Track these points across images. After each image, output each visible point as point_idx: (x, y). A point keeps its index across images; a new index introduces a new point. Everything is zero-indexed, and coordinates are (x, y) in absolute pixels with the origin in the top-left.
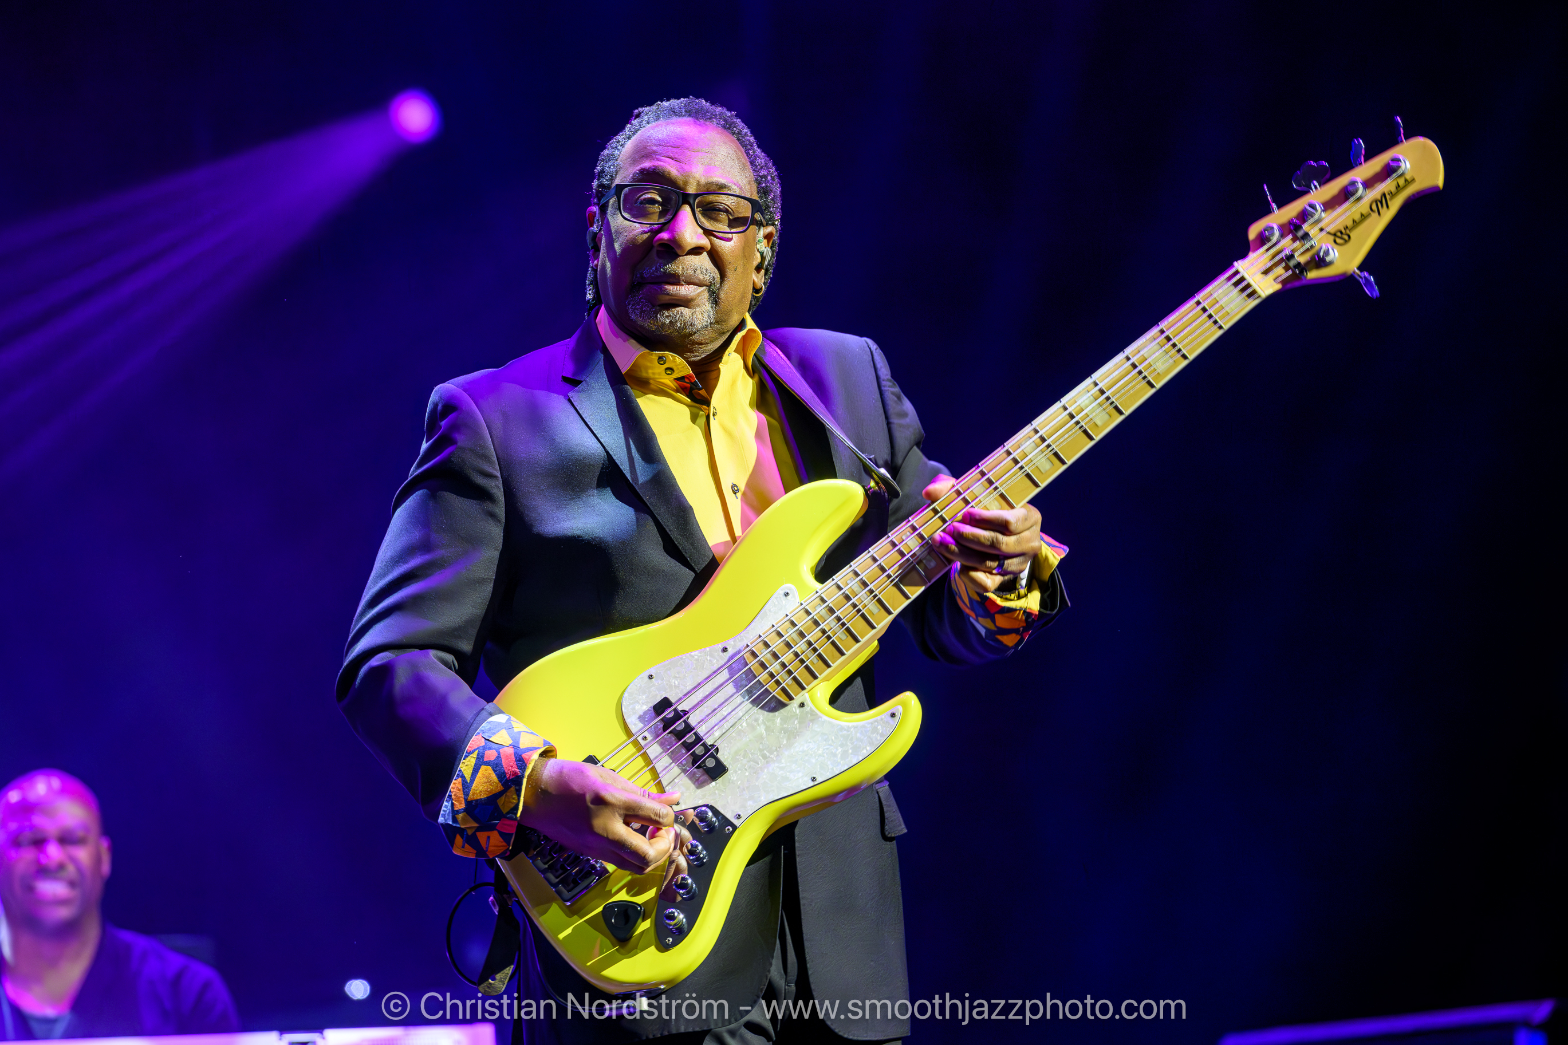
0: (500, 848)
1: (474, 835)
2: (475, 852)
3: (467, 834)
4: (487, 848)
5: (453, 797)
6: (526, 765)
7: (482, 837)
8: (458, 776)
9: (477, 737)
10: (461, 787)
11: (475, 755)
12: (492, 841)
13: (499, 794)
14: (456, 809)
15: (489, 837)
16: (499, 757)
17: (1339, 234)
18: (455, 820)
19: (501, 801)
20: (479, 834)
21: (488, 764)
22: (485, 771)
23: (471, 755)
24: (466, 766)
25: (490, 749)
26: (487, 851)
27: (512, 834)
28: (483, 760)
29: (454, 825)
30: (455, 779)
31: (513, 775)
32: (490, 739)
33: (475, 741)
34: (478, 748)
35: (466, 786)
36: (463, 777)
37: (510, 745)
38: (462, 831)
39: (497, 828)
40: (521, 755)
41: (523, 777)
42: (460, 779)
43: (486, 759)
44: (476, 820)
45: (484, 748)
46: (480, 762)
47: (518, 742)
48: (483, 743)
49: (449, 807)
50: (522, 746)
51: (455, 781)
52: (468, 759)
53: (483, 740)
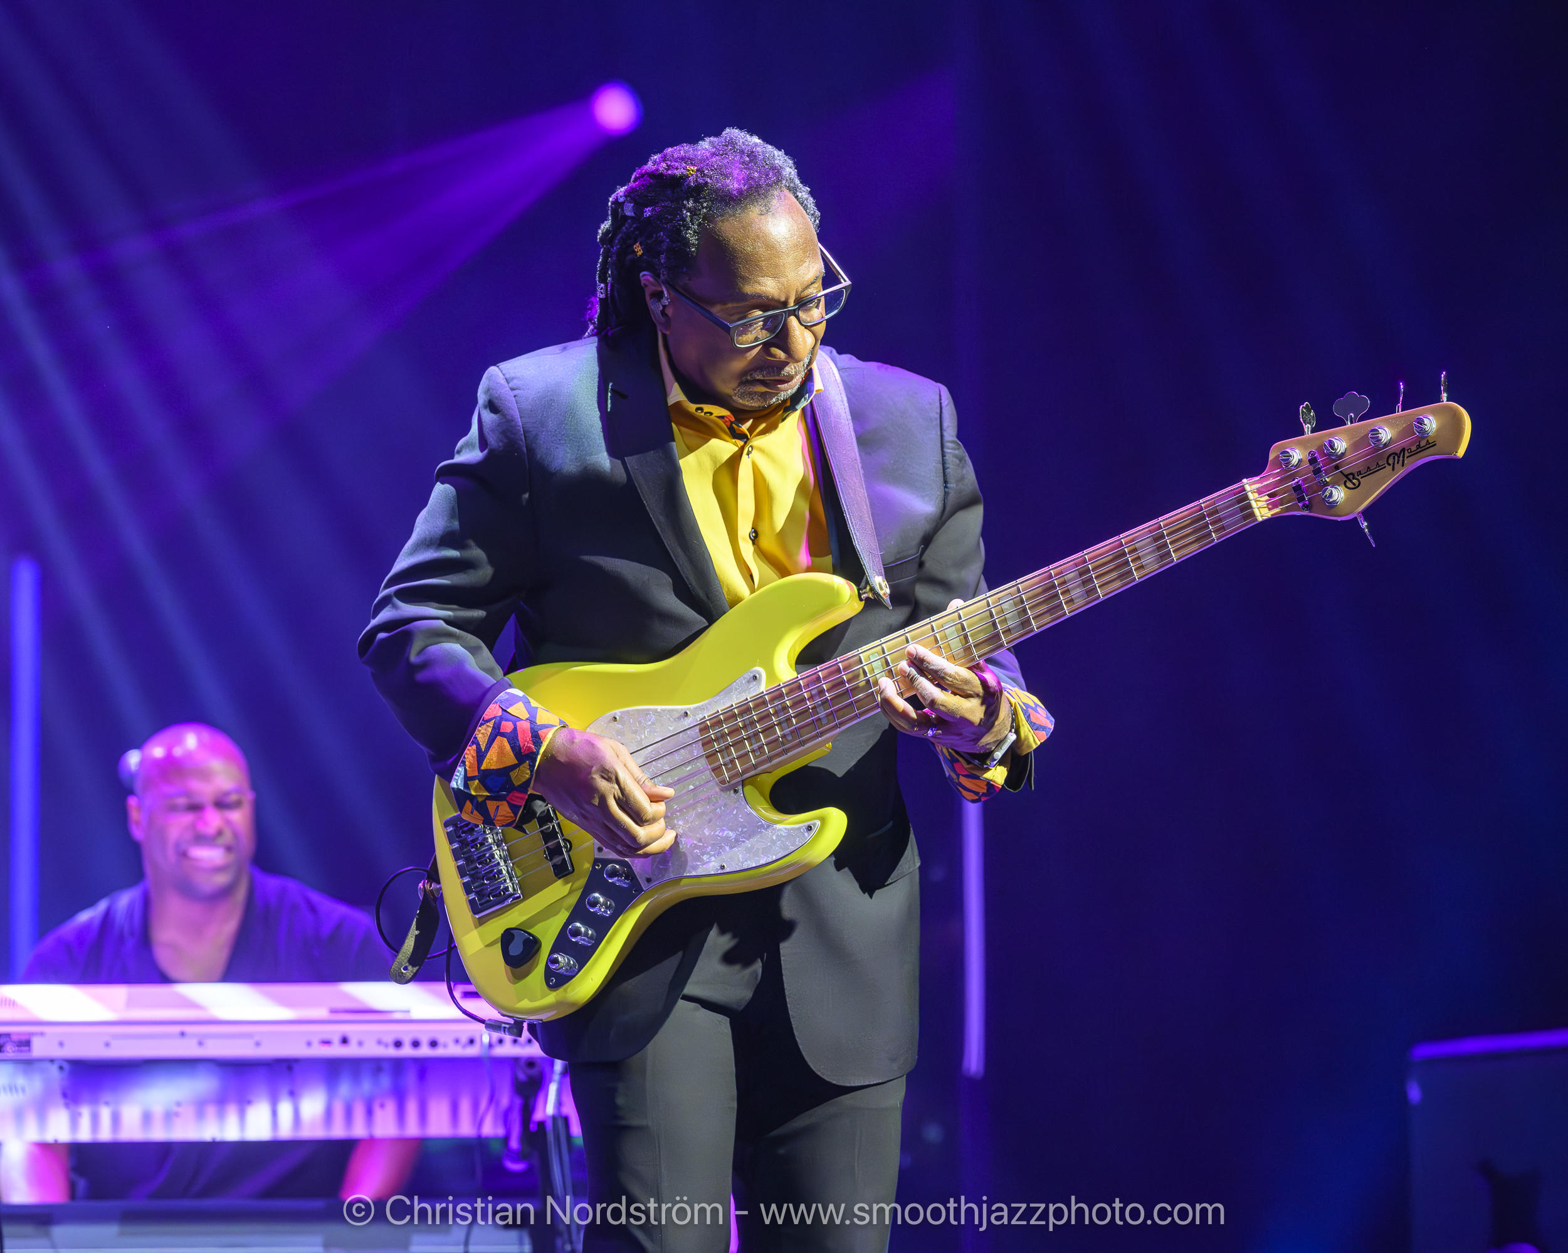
0: (507, 819)
1: (484, 802)
2: (482, 818)
3: (478, 801)
4: (495, 816)
5: (467, 763)
6: (542, 743)
7: (491, 805)
8: (473, 743)
9: (494, 706)
10: (475, 755)
11: (491, 724)
12: (500, 812)
13: (513, 768)
14: (468, 775)
15: (498, 807)
16: (515, 729)
17: (1351, 477)
18: (466, 786)
19: (513, 774)
20: (488, 802)
21: (503, 735)
22: (502, 743)
23: (488, 724)
24: (482, 733)
25: (507, 720)
26: (494, 819)
27: (521, 806)
28: (499, 730)
29: (466, 791)
30: (470, 746)
31: (528, 750)
32: (508, 710)
33: (493, 710)
34: (494, 718)
35: (481, 756)
36: (478, 745)
37: (527, 719)
38: (472, 798)
39: (508, 799)
40: (537, 732)
41: (538, 753)
42: (474, 747)
43: (501, 731)
44: (488, 790)
45: (501, 718)
46: (497, 732)
47: (535, 717)
48: (500, 713)
49: (463, 773)
50: (539, 721)
51: (470, 748)
52: (484, 726)
53: (500, 710)
